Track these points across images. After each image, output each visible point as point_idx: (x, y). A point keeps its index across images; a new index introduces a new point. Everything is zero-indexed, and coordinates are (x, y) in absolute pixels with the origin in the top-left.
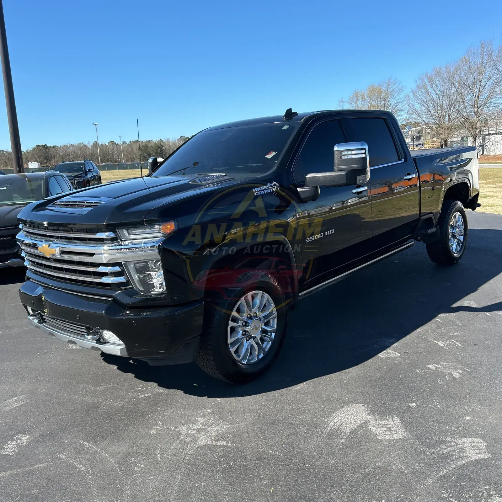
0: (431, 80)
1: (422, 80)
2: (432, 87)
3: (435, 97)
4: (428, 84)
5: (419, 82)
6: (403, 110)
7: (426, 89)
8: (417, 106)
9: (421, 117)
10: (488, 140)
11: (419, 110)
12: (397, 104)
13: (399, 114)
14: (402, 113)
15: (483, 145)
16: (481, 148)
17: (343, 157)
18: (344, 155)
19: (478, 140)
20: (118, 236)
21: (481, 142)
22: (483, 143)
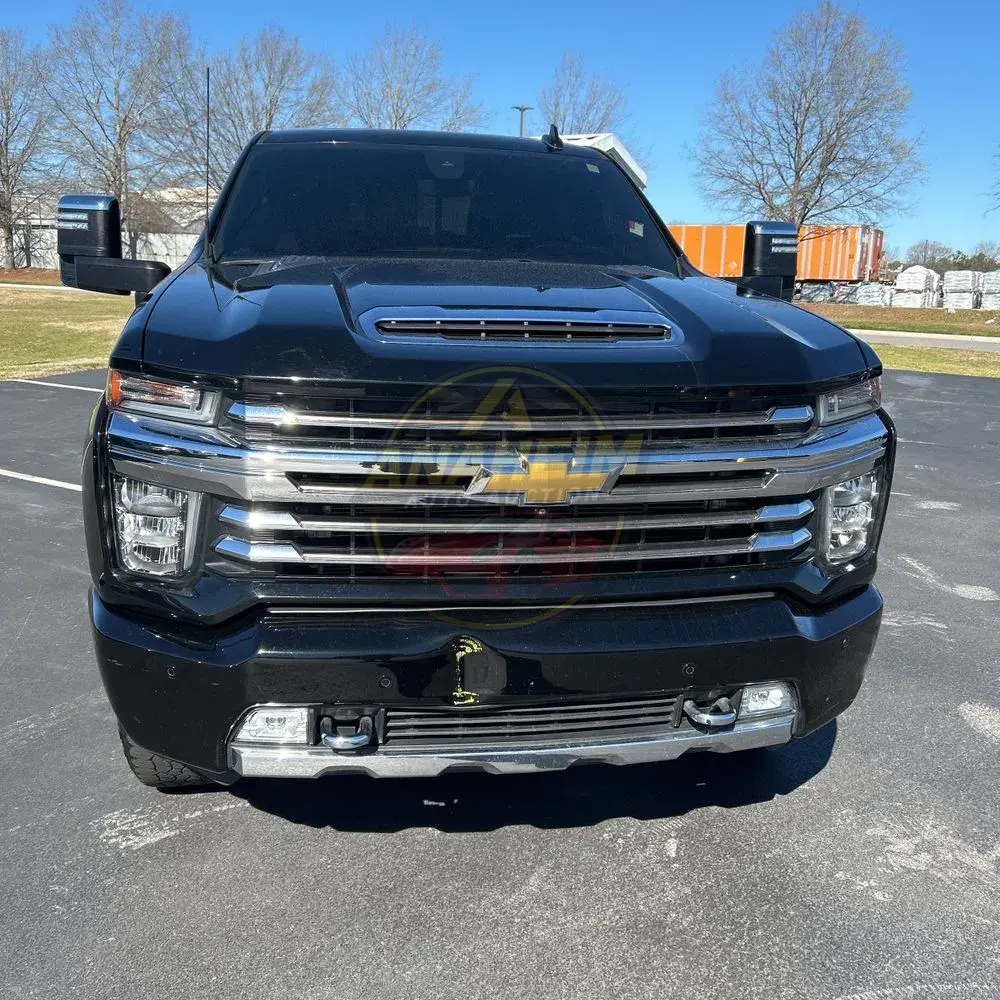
15: (28, 248)
16: (23, 253)
17: (773, 249)
18: (775, 245)
19: (15, 237)
20: (816, 413)
21: (23, 240)
22: (27, 242)
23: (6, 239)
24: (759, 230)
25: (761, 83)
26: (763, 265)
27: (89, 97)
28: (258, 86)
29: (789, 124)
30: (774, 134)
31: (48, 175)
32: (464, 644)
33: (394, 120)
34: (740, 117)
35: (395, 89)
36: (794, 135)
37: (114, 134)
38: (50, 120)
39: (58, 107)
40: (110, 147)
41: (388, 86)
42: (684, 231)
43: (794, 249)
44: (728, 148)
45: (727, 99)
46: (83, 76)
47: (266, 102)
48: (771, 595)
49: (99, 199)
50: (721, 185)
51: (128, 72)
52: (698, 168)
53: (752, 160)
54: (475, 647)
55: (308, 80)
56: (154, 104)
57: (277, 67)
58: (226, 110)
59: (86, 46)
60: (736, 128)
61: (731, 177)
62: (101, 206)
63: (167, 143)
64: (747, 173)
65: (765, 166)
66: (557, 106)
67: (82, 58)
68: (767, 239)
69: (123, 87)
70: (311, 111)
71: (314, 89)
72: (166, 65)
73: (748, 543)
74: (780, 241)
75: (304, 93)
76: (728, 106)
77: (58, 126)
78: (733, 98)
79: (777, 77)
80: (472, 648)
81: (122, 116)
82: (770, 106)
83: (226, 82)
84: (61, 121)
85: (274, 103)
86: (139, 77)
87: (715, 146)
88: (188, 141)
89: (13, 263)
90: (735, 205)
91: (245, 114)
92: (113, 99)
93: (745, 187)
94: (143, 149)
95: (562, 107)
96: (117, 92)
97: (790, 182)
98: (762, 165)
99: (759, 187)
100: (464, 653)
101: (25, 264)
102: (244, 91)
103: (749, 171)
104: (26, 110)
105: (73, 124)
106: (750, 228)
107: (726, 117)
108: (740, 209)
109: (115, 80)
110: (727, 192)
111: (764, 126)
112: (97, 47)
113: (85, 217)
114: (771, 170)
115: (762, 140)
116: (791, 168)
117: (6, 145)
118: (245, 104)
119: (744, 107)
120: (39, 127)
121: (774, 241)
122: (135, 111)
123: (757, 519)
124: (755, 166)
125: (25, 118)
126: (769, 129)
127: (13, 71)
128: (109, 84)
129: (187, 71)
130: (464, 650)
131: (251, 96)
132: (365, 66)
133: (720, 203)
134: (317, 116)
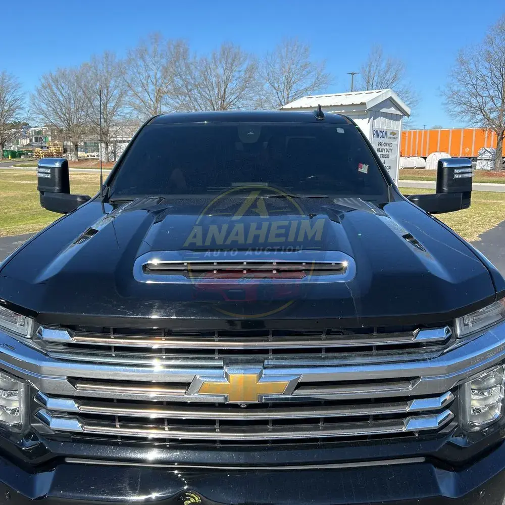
0: (56, 81)
1: (47, 79)
2: (58, 89)
3: (61, 99)
4: (53, 84)
5: (43, 81)
6: (22, 109)
7: (51, 89)
8: (44, 106)
9: (48, 118)
10: (119, 148)
11: (45, 110)
12: (16, 100)
13: (19, 112)
14: (21, 111)
15: (115, 152)
16: (113, 155)
17: (455, 175)
18: (457, 173)
19: (109, 147)
20: (454, 331)
21: (113, 148)
22: (115, 150)
23: (105, 148)
24: (445, 165)
25: (481, 53)
26: (449, 186)
27: (143, 81)
28: (220, 71)
29: (498, 74)
30: (489, 80)
31: (124, 117)
32: (189, 496)
33: (286, 84)
34: (469, 72)
35: (287, 67)
36: (501, 80)
37: (154, 97)
38: (126, 92)
39: (129, 86)
40: (152, 103)
41: (283, 67)
42: (440, 133)
43: (470, 175)
44: (463, 89)
45: (462, 63)
46: (141, 71)
47: (224, 78)
48: (422, 460)
49: (56, 161)
50: (458, 109)
51: (161, 68)
52: (446, 100)
53: (477, 94)
54: (197, 499)
55: (245, 66)
56: (172, 82)
57: (230, 61)
58: (205, 83)
59: (142, 57)
60: (467, 78)
61: (464, 104)
62: (58, 165)
63: (178, 100)
64: (474, 101)
65: (484, 98)
66: (370, 72)
67: (140, 63)
68: (451, 170)
69: (158, 75)
70: (246, 82)
71: (247, 70)
72: (178, 64)
73: (402, 424)
74: (460, 171)
75: (243, 72)
76: (463, 67)
77: (129, 94)
78: (465, 62)
79: (491, 49)
80: (195, 499)
81: (158, 88)
82: (487, 65)
83: (205, 70)
84: (130, 93)
85: (228, 78)
86: (166, 70)
87: (455, 88)
88: (187, 98)
89: (108, 160)
90: (467, 118)
91: (214, 84)
92: (154, 81)
93: (473, 109)
94: (167, 104)
95: (372, 72)
96: (155, 78)
97: (499, 105)
98: (482, 97)
99: (481, 110)
100: (189, 502)
101: (113, 160)
102: (214, 73)
103: (475, 101)
104: (115, 88)
105: (136, 94)
106: (440, 163)
107: (462, 72)
108: (470, 121)
109: (156, 72)
110: (462, 112)
111: (483, 76)
112: (147, 57)
113: (49, 171)
114: (488, 99)
115: (482, 84)
116: (500, 98)
117: (106, 104)
118: (214, 80)
119: (472, 67)
120: (121, 96)
121: (456, 171)
122: (164, 85)
123: (408, 409)
124: (478, 97)
125: (115, 92)
126: (486, 78)
127: (110, 70)
128: (152, 74)
129: (187, 67)
130: (189, 500)
131: (217, 76)
132: (272, 58)
133: (459, 118)
134: (248, 84)
